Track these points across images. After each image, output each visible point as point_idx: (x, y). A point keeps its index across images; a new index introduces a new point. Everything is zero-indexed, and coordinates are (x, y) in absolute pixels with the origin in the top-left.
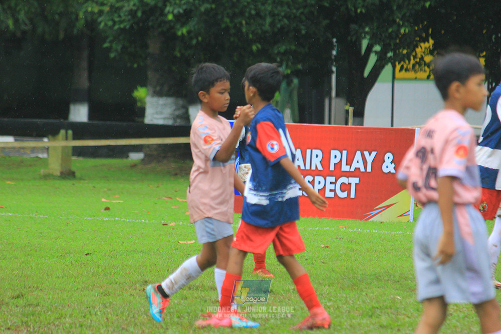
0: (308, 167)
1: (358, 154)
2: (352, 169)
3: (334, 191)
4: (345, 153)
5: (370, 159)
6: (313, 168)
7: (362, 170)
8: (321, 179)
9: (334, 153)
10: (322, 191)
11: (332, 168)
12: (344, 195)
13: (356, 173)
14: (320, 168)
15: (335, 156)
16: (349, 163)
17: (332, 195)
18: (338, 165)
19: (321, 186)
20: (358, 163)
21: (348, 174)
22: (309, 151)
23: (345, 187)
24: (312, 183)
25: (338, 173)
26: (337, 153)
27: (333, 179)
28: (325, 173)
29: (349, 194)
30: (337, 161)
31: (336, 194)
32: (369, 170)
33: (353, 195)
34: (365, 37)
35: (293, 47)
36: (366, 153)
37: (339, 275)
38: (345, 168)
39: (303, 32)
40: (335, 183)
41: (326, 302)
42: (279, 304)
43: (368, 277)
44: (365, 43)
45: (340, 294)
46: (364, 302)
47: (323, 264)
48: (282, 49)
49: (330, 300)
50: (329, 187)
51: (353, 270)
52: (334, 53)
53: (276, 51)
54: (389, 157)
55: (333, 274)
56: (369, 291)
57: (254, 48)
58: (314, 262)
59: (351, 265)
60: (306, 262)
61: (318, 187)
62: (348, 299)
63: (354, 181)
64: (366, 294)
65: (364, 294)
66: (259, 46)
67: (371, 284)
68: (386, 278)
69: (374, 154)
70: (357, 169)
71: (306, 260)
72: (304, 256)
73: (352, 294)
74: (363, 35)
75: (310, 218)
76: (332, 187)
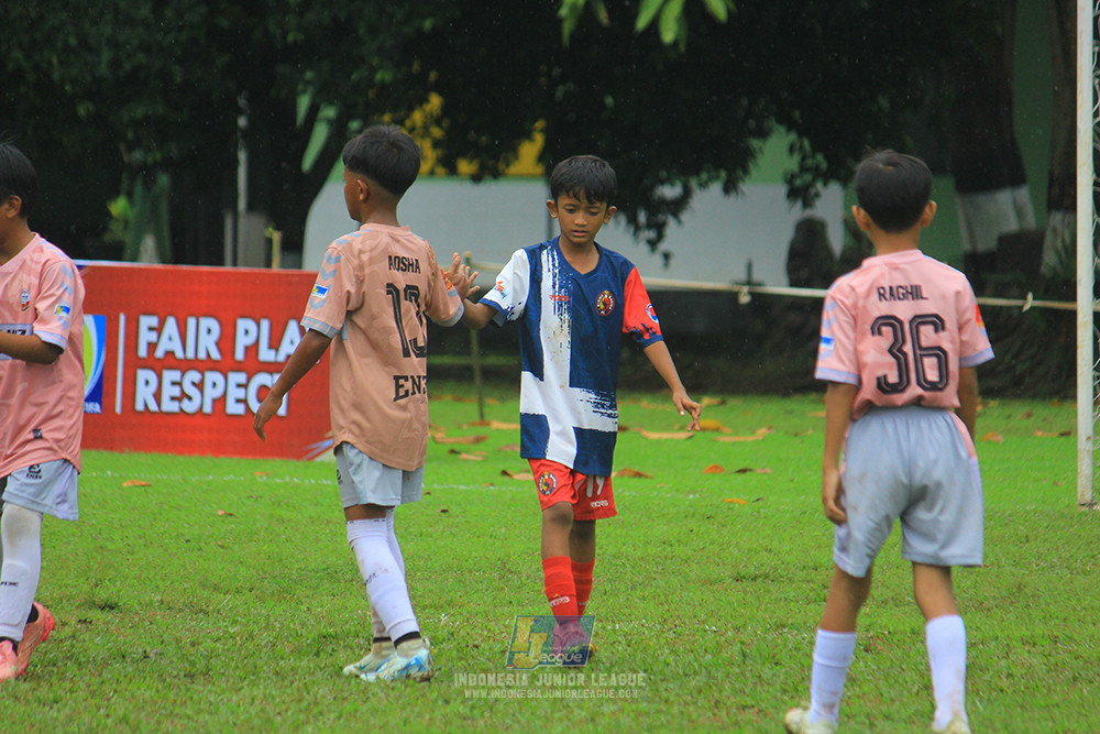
0: (190, 354)
1: (293, 327)
2: (281, 358)
3: (244, 401)
4: (265, 324)
6: (202, 355)
8: (217, 377)
9: (243, 324)
10: (220, 402)
11: (240, 355)
14: (215, 355)
15: (247, 331)
16: (275, 344)
17: (240, 409)
18: (252, 350)
19: (218, 392)
21: (272, 368)
22: (191, 322)
24: (200, 386)
25: (252, 365)
26: (250, 324)
27: (241, 377)
28: (226, 365)
30: (250, 340)
31: (248, 408)
34: (304, 92)
35: (160, 110)
37: (254, 573)
38: (266, 354)
39: (179, 79)
40: (245, 386)
41: (226, 626)
42: (131, 630)
43: (313, 573)
44: (304, 103)
45: (256, 609)
46: (303, 625)
47: (221, 550)
48: (140, 112)
49: (235, 622)
50: (234, 393)
51: (281, 560)
52: (242, 122)
53: (126, 118)
55: (242, 569)
56: (314, 603)
57: (81, 111)
58: (202, 545)
59: (277, 550)
60: (186, 546)
61: (211, 393)
62: (272, 619)
64: (308, 609)
65: (304, 607)
66: (91, 107)
67: (317, 587)
68: (348, 577)
71: (188, 541)
72: (183, 535)
73: (279, 610)
74: (300, 87)
75: (196, 458)
76: (241, 393)
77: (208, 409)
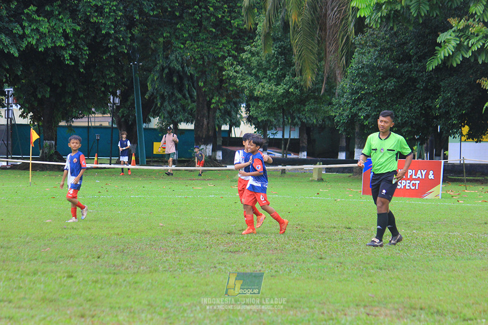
1: (419, 171)
2: (417, 177)
4: (414, 171)
5: (424, 173)
7: (421, 178)
8: (404, 181)
10: (405, 186)
11: (409, 177)
12: (414, 188)
13: (418, 179)
16: (415, 175)
17: (409, 188)
18: (411, 176)
19: (404, 184)
20: (419, 175)
21: (415, 180)
23: (414, 185)
25: (411, 179)
26: (411, 171)
27: (409, 182)
28: (406, 179)
29: (415, 187)
30: (411, 174)
32: (423, 178)
33: (417, 188)
36: (422, 171)
38: (414, 177)
50: (408, 185)
54: (431, 172)
61: (403, 185)
63: (417, 182)
69: (425, 171)
70: (419, 177)
75: (400, 198)
76: (409, 185)
77: (402, 188)
